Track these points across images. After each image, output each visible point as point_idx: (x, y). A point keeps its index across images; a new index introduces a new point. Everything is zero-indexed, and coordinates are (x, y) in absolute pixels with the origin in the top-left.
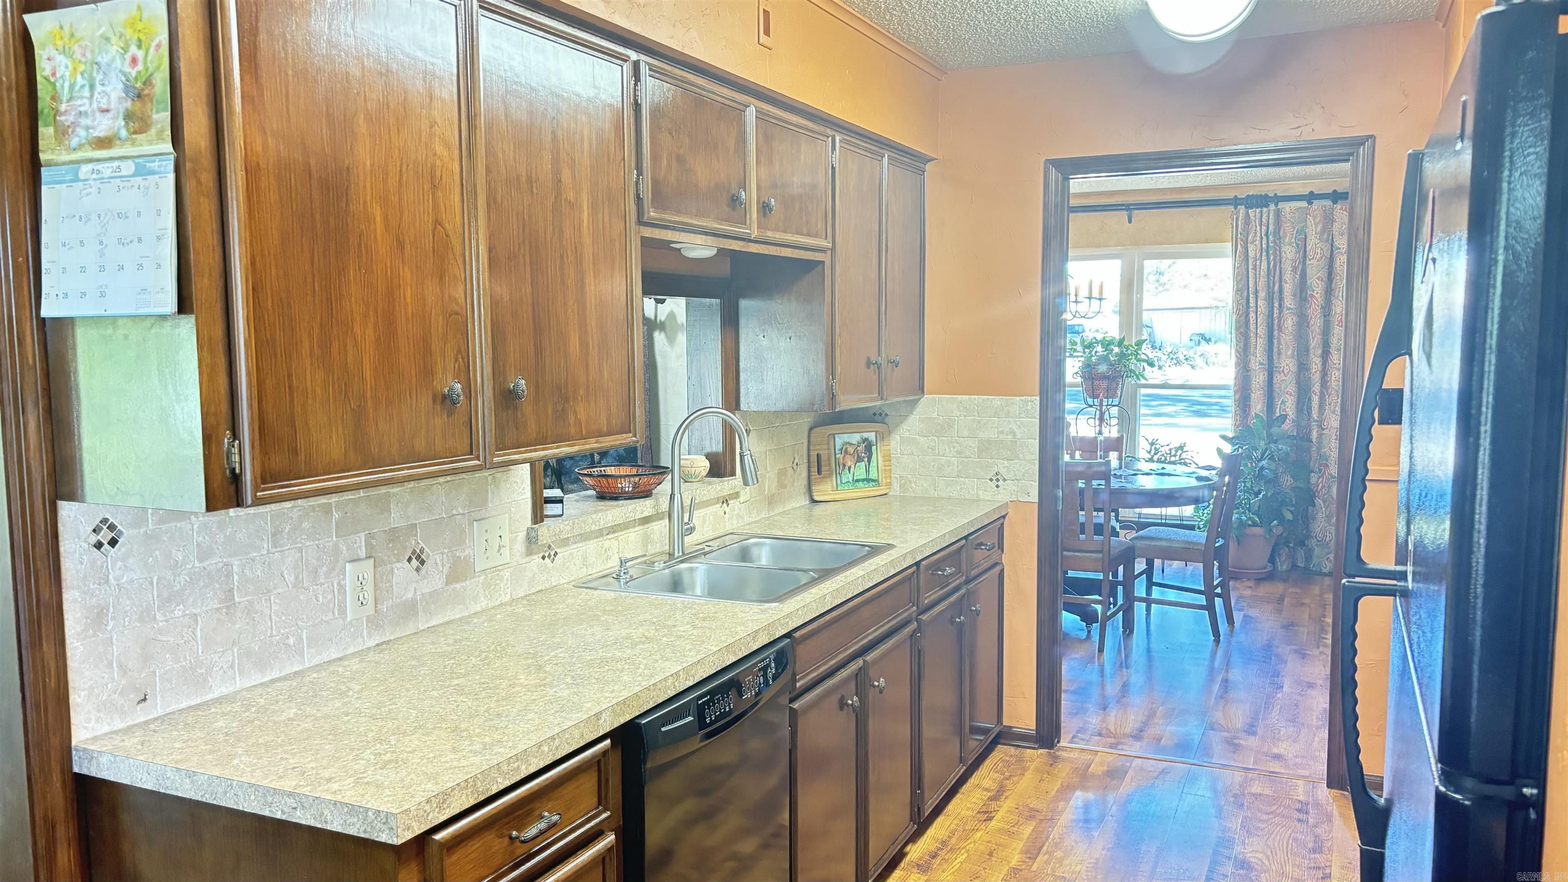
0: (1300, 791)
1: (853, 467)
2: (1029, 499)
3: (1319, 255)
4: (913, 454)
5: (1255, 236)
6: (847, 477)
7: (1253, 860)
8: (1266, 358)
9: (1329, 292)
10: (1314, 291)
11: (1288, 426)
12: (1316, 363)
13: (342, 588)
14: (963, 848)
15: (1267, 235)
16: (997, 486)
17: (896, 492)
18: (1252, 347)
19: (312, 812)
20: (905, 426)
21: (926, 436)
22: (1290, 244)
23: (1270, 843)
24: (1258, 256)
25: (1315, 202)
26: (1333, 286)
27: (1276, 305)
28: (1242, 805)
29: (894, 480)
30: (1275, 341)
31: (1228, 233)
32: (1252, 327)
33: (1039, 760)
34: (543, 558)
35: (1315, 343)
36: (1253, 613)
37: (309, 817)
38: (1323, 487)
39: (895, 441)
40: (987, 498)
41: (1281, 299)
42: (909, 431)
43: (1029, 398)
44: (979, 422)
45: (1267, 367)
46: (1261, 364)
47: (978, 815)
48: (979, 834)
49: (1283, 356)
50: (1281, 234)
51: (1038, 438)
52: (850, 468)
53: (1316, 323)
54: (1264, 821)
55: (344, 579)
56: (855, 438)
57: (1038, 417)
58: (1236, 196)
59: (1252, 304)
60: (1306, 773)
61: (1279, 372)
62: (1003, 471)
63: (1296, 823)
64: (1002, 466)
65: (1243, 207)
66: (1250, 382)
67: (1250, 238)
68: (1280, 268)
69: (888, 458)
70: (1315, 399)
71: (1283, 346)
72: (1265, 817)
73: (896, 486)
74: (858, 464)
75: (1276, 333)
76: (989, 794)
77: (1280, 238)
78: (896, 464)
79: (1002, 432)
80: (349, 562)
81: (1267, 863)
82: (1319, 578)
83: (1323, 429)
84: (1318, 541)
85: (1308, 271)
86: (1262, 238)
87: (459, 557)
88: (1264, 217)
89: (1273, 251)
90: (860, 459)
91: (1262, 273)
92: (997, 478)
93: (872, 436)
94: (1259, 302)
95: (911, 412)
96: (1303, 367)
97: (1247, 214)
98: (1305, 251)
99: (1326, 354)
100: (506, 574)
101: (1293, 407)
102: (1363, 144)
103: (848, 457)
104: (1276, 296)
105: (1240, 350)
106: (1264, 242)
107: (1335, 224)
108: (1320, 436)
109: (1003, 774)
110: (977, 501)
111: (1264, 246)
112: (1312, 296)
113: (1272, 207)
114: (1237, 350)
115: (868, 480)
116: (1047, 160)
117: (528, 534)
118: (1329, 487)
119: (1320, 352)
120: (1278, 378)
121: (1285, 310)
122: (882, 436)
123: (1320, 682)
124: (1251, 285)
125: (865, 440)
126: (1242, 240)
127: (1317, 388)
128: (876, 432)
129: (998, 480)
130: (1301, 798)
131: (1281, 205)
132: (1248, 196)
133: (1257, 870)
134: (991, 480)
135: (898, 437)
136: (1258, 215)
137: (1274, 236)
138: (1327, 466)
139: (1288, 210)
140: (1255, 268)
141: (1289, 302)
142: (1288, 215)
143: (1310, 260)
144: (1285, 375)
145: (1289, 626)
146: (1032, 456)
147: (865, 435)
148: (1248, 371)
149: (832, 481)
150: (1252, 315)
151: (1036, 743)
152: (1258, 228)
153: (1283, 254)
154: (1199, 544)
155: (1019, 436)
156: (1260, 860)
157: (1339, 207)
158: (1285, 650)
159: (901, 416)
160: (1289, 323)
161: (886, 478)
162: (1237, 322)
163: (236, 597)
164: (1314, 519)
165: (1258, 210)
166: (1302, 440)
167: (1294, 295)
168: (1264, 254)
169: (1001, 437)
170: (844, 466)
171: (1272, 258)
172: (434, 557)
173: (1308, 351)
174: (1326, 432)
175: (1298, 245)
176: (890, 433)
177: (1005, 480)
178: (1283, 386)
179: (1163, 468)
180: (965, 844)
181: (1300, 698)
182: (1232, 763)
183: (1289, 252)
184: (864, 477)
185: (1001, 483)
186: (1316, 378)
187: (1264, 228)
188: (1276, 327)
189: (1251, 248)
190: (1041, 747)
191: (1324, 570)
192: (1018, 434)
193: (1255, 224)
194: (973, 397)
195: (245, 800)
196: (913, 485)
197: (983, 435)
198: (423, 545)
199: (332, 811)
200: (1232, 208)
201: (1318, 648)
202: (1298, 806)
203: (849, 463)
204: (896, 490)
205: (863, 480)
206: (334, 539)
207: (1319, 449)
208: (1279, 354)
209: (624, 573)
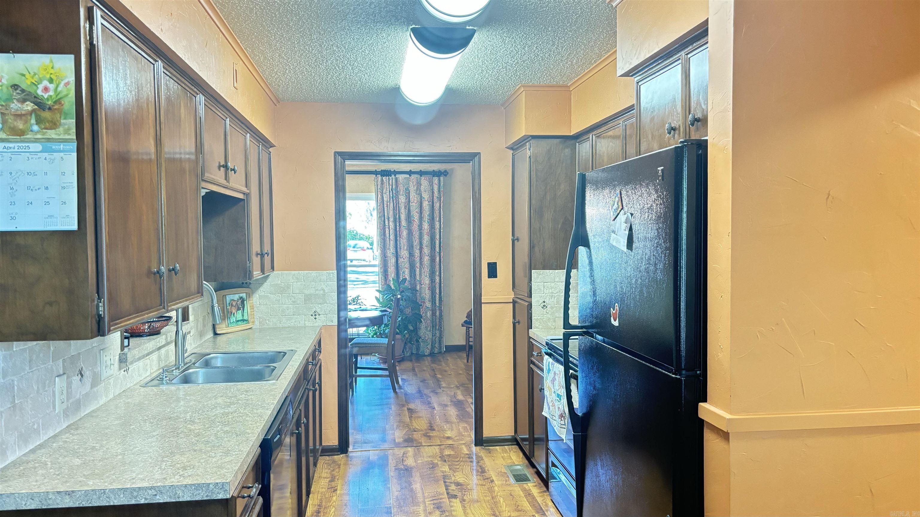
0: (465, 451)
1: (235, 313)
2: (333, 324)
3: (416, 201)
4: (267, 304)
5: (387, 190)
6: (233, 319)
7: (460, 481)
8: (395, 250)
9: (421, 218)
10: (414, 218)
11: (407, 284)
12: (417, 253)
13: (54, 392)
14: (331, 505)
15: (392, 190)
16: (315, 318)
17: (257, 326)
18: (388, 245)
19: (169, 494)
20: (261, 289)
21: (274, 294)
22: (403, 195)
23: (464, 473)
24: (389, 200)
25: (412, 175)
26: (422, 216)
27: (398, 224)
28: (445, 461)
29: (256, 320)
30: (398, 243)
31: (373, 188)
32: (387, 235)
33: (343, 459)
34: (124, 371)
35: (416, 243)
36: (404, 377)
37: (166, 497)
38: (423, 313)
39: (256, 299)
40: (310, 325)
41: (400, 222)
42: (264, 292)
43: (331, 272)
44: (305, 285)
45: (395, 255)
46: (393, 254)
47: (329, 490)
48: (334, 498)
49: (402, 250)
50: (398, 190)
51: (336, 292)
52: (234, 314)
53: (416, 234)
54: (457, 465)
55: (55, 387)
56: (236, 297)
57: (336, 281)
58: (376, 170)
59: (387, 224)
60: (463, 442)
61: (401, 258)
62: (318, 310)
63: (470, 463)
64: (318, 308)
65: (380, 175)
66: (388, 263)
67: (384, 191)
68: (399, 207)
69: (252, 308)
70: (418, 270)
71: (402, 244)
72: (456, 463)
73: (257, 323)
74: (238, 312)
75: (398, 238)
76: (328, 480)
77: (398, 192)
78: (257, 310)
79: (317, 290)
80: (58, 376)
81: (467, 481)
82: (425, 358)
83: (422, 285)
84: (422, 340)
85: (411, 208)
86: (390, 192)
87: (95, 372)
88: (390, 181)
89: (395, 197)
90: (239, 309)
91: (391, 209)
92: (315, 314)
93: (244, 295)
94: (390, 223)
95: (265, 281)
96: (411, 255)
97: (382, 179)
98: (409, 199)
99: (421, 249)
100: (112, 381)
101: (408, 274)
102: (476, 156)
103: (233, 307)
104: (398, 220)
105: (382, 247)
106: (391, 193)
107: (422, 186)
108: (421, 288)
109: (329, 469)
110: (305, 327)
111: (391, 195)
112: (414, 221)
113: (393, 176)
114: (381, 247)
115: (243, 320)
116: (335, 152)
117: (120, 357)
118: (426, 313)
119: (419, 247)
120: (401, 260)
121: (402, 227)
122: (249, 295)
123: (449, 403)
124: (386, 215)
125: (241, 298)
126: (380, 192)
127: (418, 265)
128: (246, 293)
129: (315, 315)
130: (467, 452)
131: (397, 176)
132: (382, 170)
133: (465, 485)
134: (312, 315)
135: (258, 295)
136: (388, 181)
137: (395, 191)
138: (424, 302)
139: (401, 178)
140: (387, 206)
141: (404, 223)
142: (401, 181)
143: (412, 203)
144: (404, 259)
145: (423, 381)
146: (334, 302)
147: (241, 295)
148: (386, 257)
149: (225, 322)
150: (387, 230)
151: (339, 452)
152: (388, 186)
153: (400, 200)
154: (384, 344)
155: (326, 291)
156: (464, 480)
157: (423, 178)
158: (426, 391)
159: (259, 284)
160: (405, 233)
161: (252, 318)
162: (380, 232)
163: (16, 400)
164: (420, 329)
165: (387, 178)
166: (413, 290)
167: (406, 220)
168: (391, 199)
169: (317, 292)
170: (231, 313)
171: (395, 201)
172: (87, 373)
173: (413, 247)
174: (423, 286)
175: (406, 196)
176: (253, 293)
177: (319, 315)
178: (403, 264)
179: (360, 307)
180: (330, 504)
181: (445, 411)
182: (432, 444)
183: (402, 199)
184: (241, 318)
185: (317, 316)
186: (417, 260)
187: (391, 187)
188: (398, 235)
189: (385, 196)
190: (341, 454)
191: (426, 354)
192: (326, 290)
193: (386, 185)
194: (300, 272)
195: (115, 499)
196: (267, 321)
197: (307, 292)
198: (82, 365)
199: (183, 491)
200: (375, 176)
201: (440, 389)
202: (467, 456)
203: (234, 311)
204: (257, 325)
205: (241, 320)
206: (51, 363)
207: (420, 294)
208: (400, 249)
209: (165, 377)
